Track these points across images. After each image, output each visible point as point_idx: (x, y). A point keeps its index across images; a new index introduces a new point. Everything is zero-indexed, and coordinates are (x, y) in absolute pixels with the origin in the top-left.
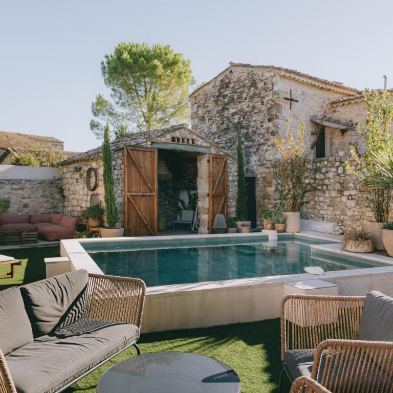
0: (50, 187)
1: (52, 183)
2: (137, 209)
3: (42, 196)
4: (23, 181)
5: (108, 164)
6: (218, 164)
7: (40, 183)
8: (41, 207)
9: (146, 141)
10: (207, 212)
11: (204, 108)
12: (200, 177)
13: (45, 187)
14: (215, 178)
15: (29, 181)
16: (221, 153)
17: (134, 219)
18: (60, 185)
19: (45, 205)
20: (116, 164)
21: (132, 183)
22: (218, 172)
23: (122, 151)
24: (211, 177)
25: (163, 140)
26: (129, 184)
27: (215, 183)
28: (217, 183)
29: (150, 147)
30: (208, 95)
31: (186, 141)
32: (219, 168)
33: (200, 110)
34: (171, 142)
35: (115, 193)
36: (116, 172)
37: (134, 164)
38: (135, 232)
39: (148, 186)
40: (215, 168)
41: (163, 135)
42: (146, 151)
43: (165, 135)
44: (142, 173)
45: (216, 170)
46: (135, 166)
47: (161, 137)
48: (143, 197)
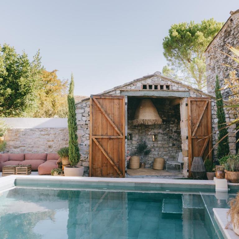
2: (103, 151)
4: (49, 129)
6: (199, 107)
7: (61, 130)
10: (186, 155)
11: (214, 59)
12: (182, 121)
13: (66, 133)
14: (195, 121)
15: (53, 128)
16: (203, 96)
17: (100, 159)
20: (84, 112)
21: (98, 128)
22: (199, 115)
24: (190, 120)
25: (133, 88)
26: (95, 128)
27: (196, 126)
28: (197, 126)
29: (119, 95)
30: (216, 47)
31: (159, 87)
32: (201, 110)
33: (212, 62)
34: (142, 90)
35: (83, 137)
36: (84, 119)
37: (100, 111)
38: (101, 171)
39: (115, 129)
40: (195, 111)
41: (134, 84)
42: (113, 99)
43: (135, 83)
44: (109, 119)
45: (197, 113)
46: (101, 113)
47: (131, 86)
48: (109, 140)
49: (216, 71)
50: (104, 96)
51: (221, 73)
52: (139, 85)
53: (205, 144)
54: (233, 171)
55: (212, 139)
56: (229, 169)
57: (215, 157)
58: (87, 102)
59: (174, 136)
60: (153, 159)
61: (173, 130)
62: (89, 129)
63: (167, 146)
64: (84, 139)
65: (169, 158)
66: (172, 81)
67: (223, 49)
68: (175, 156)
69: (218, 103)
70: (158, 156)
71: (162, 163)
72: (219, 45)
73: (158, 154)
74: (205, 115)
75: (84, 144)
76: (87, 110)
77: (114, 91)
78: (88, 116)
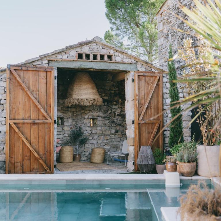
6: (148, 84)
9: (41, 59)
10: (132, 143)
11: (168, 24)
12: (127, 101)
14: (143, 101)
16: (153, 70)
17: (21, 151)
21: (18, 109)
22: (148, 94)
24: (137, 100)
25: (65, 57)
26: (14, 110)
27: (144, 108)
28: (146, 107)
29: (46, 66)
30: (171, 9)
31: (99, 57)
32: (150, 88)
33: (165, 28)
34: (77, 60)
37: (21, 87)
38: (22, 166)
39: (40, 111)
40: (143, 88)
41: (66, 52)
42: (39, 71)
43: (67, 51)
44: (32, 97)
45: (146, 92)
46: (22, 89)
47: (62, 54)
48: (33, 125)
49: (170, 39)
50: (26, 67)
51: (176, 42)
52: (73, 54)
53: (155, 130)
54: (186, 162)
55: (163, 125)
56: (182, 160)
57: (166, 146)
58: (3, 74)
59: (117, 120)
60: (91, 149)
61: (116, 112)
62: (5, 111)
63: (108, 133)
65: (110, 148)
66: (115, 50)
67: (178, 12)
68: (119, 146)
69: (171, 78)
70: (97, 146)
71: (102, 154)
72: (174, 6)
73: (97, 143)
74: (155, 94)
76: (3, 84)
77: (40, 61)
78: (4, 94)
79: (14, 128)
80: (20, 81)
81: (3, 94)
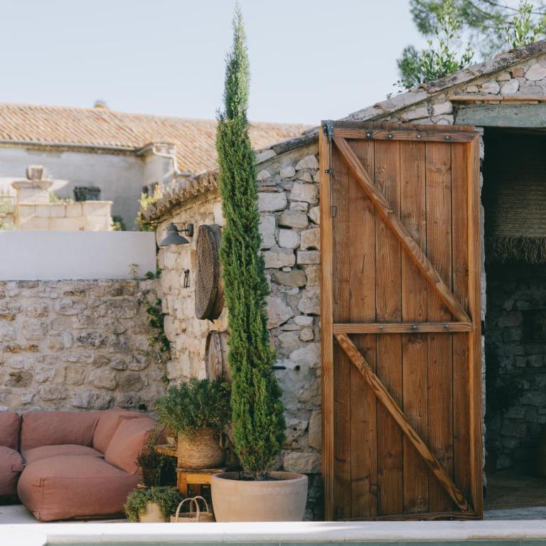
0: (113, 305)
1: (120, 292)
2: (382, 393)
3: (80, 339)
4: (13, 285)
5: (236, 206)
7: (72, 293)
8: (76, 384)
9: (429, 100)
13: (95, 308)
15: (35, 285)
17: (371, 436)
18: (151, 298)
19: (94, 374)
20: (287, 207)
21: (360, 282)
23: (313, 149)
25: (511, 88)
26: (346, 288)
29: (446, 123)
35: (286, 327)
36: (288, 239)
37: (368, 203)
38: (376, 493)
39: (434, 289)
41: (512, 69)
42: (425, 142)
43: (519, 67)
44: (407, 240)
46: (370, 211)
47: (500, 78)
48: (410, 341)
50: (382, 127)
58: (302, 157)
62: (312, 290)
64: (287, 339)
75: (290, 365)
76: (303, 195)
77: (426, 104)
78: (307, 228)
79: (350, 354)
80: (367, 183)
81: (303, 229)
